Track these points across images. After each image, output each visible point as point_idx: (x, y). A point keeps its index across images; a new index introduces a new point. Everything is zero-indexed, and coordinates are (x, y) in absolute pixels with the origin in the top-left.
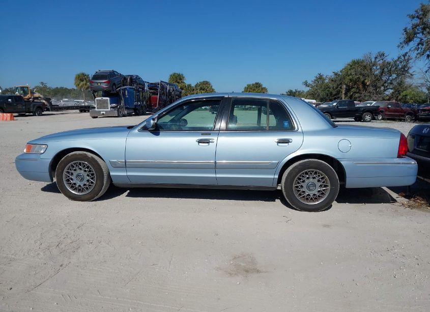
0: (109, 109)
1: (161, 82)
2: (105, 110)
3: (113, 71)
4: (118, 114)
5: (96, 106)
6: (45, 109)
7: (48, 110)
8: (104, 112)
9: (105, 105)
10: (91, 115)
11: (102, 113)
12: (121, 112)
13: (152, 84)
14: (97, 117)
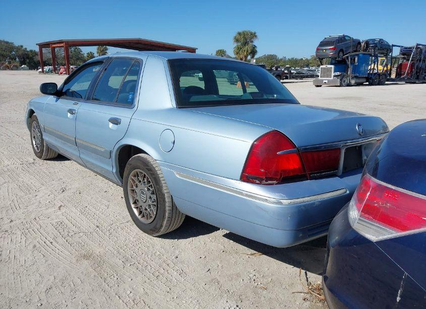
0: (332, 78)
1: (418, 45)
2: (327, 78)
3: (344, 36)
4: (341, 83)
5: (319, 74)
6: (284, 78)
7: (287, 78)
8: (326, 81)
9: (328, 73)
10: (314, 84)
11: (324, 81)
12: (344, 82)
13: (406, 48)
14: (321, 86)
